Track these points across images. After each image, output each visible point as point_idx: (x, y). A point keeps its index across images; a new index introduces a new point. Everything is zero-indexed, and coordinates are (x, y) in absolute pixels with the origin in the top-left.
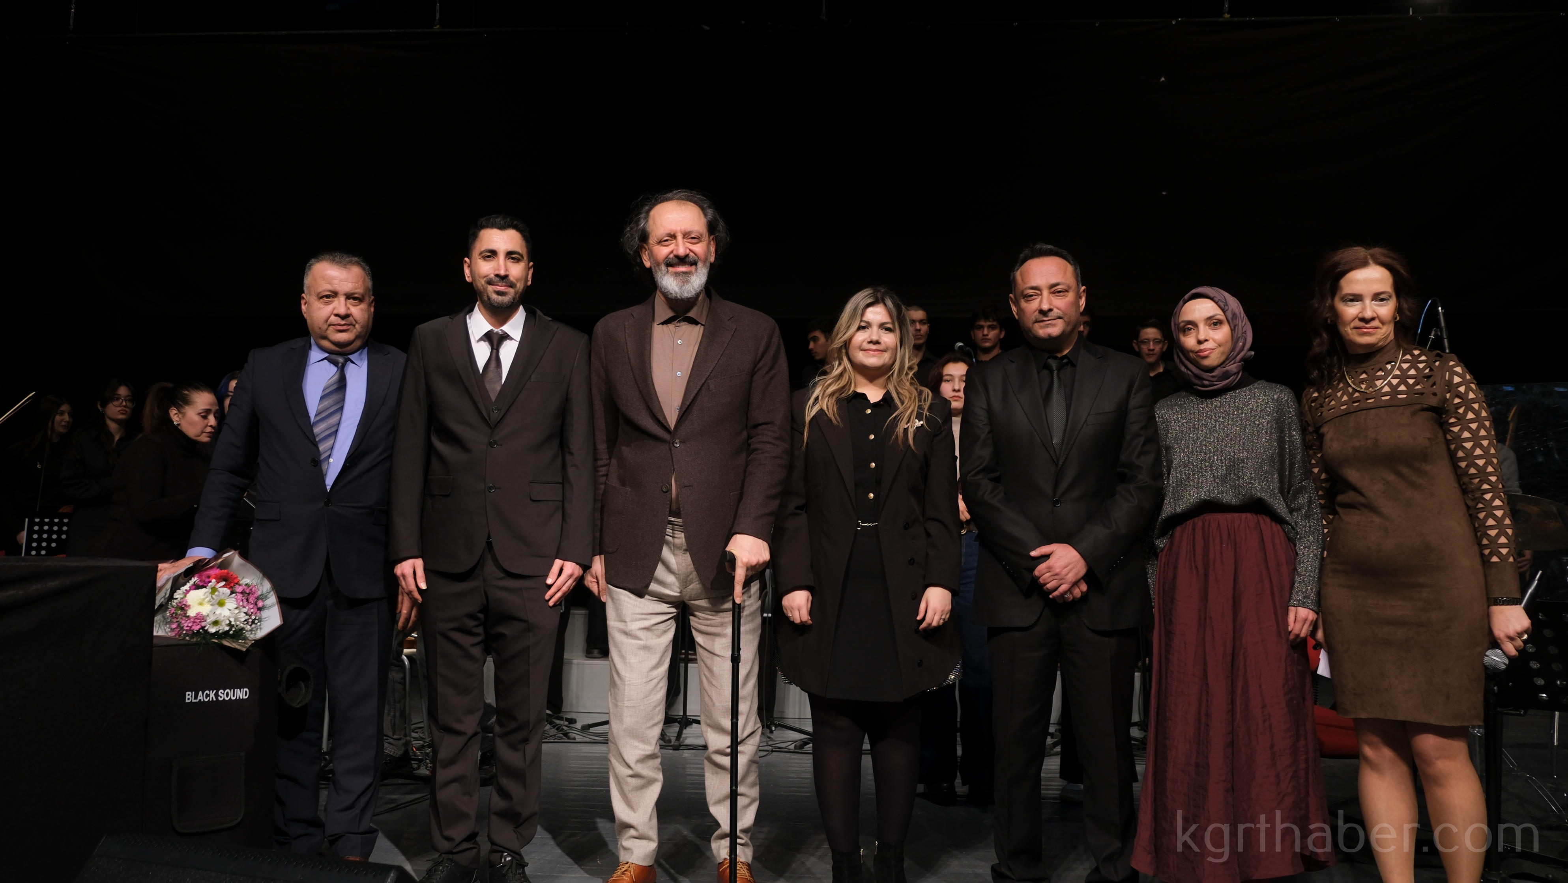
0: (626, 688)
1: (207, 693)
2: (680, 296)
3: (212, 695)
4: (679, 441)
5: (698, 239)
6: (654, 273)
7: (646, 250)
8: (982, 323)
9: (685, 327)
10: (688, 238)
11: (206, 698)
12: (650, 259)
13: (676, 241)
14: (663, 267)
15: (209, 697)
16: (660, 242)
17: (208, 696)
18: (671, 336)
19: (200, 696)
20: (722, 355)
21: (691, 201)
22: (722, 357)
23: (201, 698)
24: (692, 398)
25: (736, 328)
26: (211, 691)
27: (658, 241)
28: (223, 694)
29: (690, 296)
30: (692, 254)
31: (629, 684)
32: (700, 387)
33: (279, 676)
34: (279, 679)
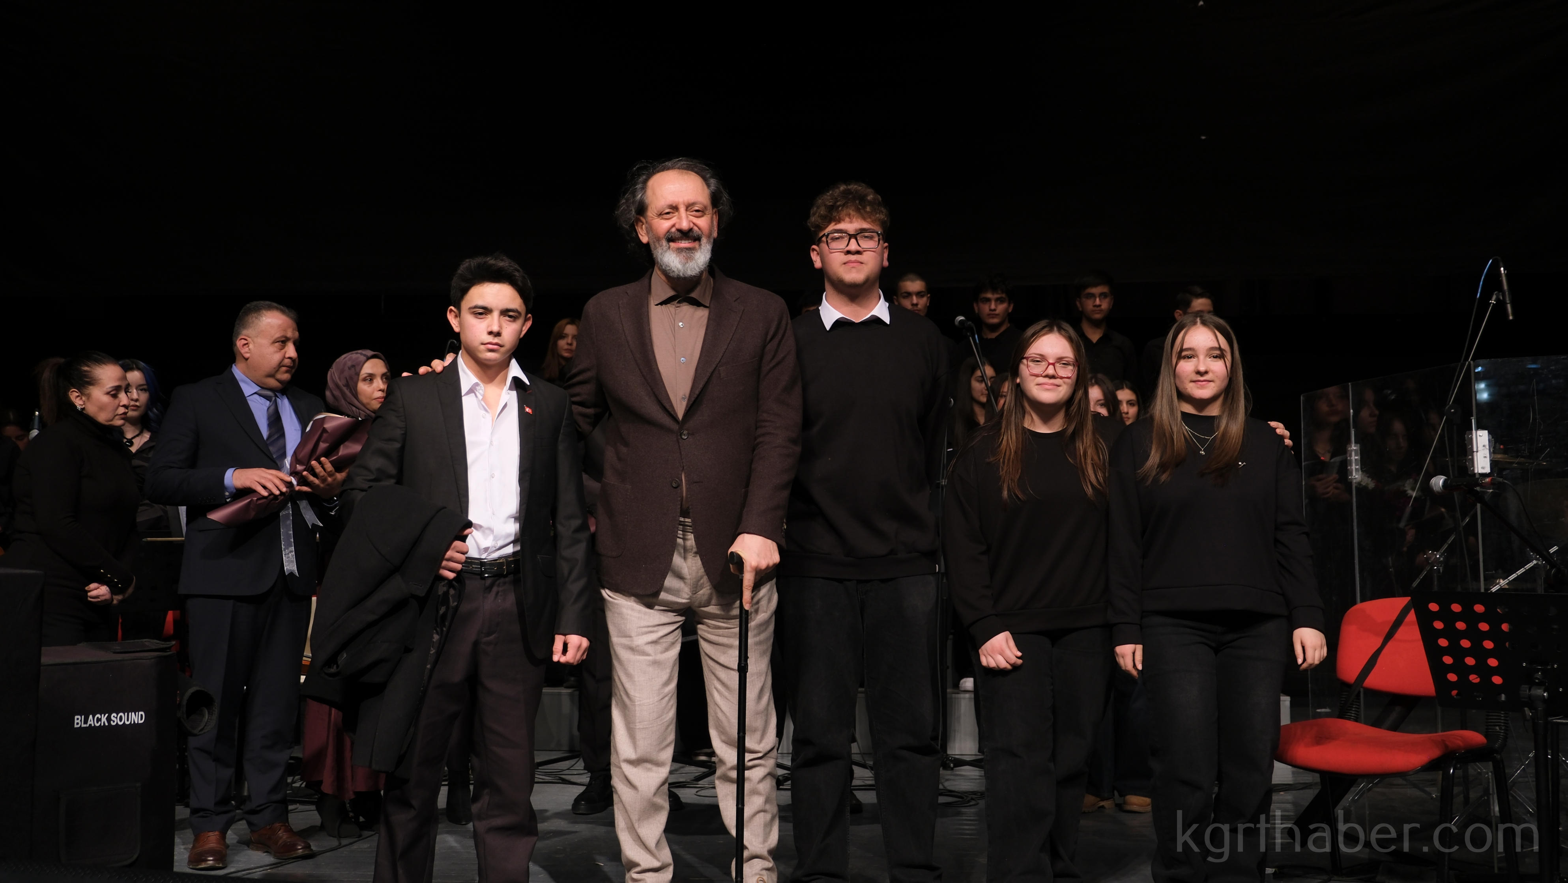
0: (637, 708)
1: (98, 718)
2: (683, 274)
3: (104, 719)
4: (687, 432)
5: (701, 212)
6: (652, 250)
7: (643, 224)
8: (989, 295)
9: (686, 309)
10: (691, 210)
11: (97, 722)
12: (648, 233)
13: (679, 213)
14: (664, 243)
15: (101, 721)
16: (660, 215)
17: (99, 720)
18: (671, 317)
19: (91, 721)
20: (731, 339)
21: (692, 170)
22: (731, 342)
23: (92, 723)
24: (701, 386)
25: (744, 310)
26: (103, 715)
27: (659, 214)
28: (117, 718)
29: (693, 273)
30: (696, 228)
31: (640, 705)
32: (710, 375)
33: (178, 699)
34: (178, 702)
